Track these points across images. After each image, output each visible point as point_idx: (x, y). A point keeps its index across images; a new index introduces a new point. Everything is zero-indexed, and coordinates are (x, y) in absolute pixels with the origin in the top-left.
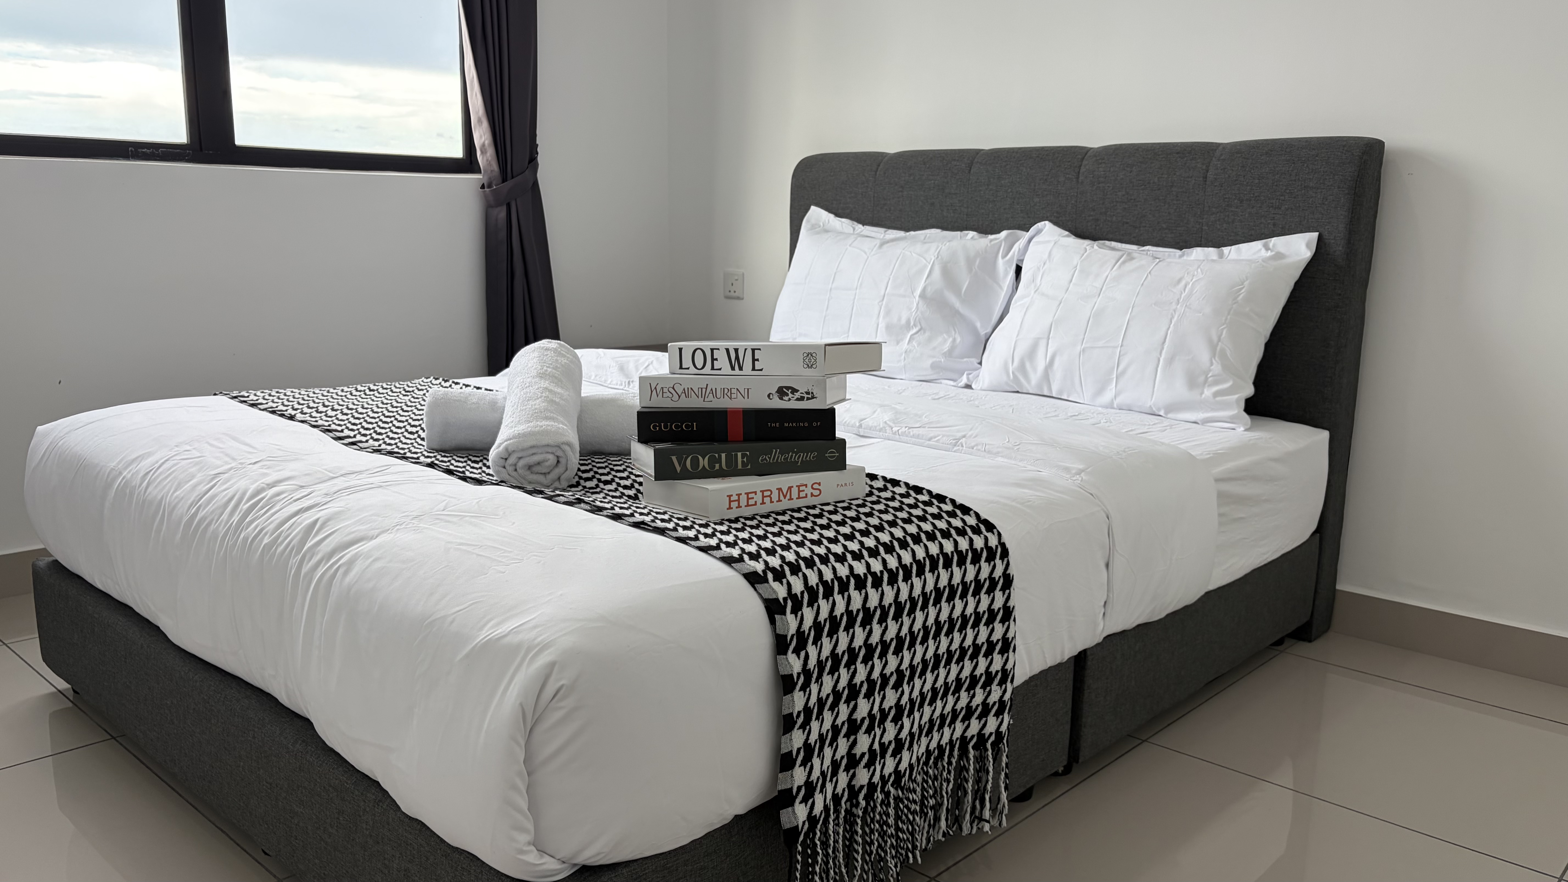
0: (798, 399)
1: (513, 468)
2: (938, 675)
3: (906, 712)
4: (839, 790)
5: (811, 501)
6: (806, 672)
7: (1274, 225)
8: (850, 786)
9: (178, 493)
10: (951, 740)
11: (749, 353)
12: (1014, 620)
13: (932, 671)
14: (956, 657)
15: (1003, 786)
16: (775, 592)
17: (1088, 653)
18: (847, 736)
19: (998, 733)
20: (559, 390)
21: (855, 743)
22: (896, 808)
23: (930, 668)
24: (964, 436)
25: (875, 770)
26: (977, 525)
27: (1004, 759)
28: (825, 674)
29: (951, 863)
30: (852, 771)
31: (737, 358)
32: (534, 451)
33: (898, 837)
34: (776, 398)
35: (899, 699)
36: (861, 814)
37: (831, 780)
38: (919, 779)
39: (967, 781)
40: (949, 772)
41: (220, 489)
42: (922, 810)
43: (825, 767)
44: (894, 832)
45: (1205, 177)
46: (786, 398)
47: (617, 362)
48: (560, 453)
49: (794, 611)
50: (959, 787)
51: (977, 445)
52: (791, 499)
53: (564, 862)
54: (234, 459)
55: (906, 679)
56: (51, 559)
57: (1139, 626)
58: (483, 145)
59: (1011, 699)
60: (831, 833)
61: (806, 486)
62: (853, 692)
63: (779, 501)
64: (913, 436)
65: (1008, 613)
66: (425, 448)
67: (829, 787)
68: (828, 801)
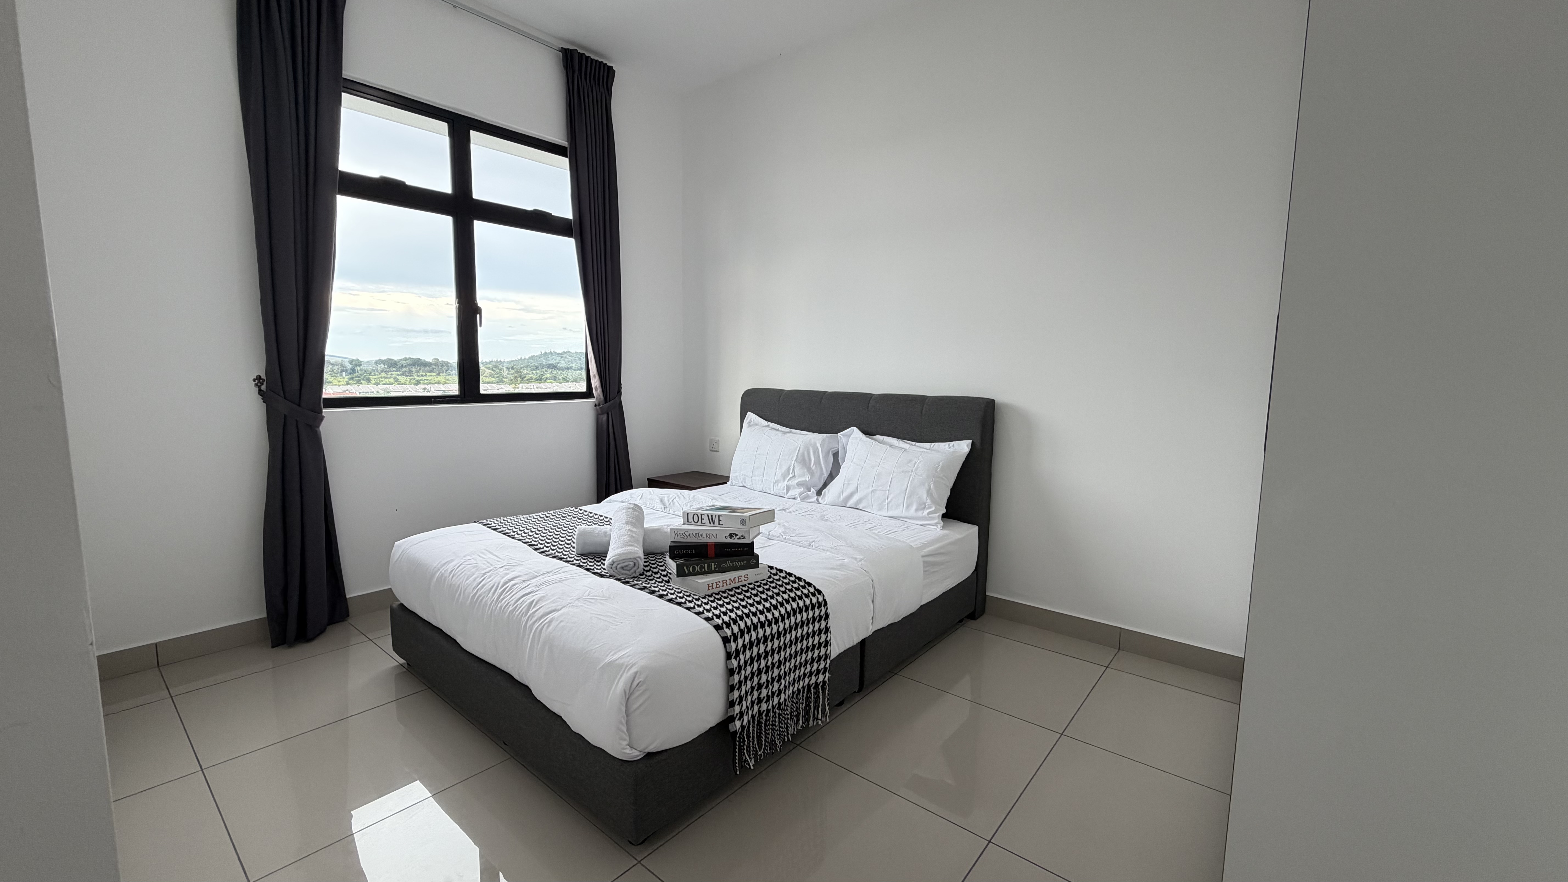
0: (738, 539)
1: (615, 568)
2: (797, 660)
3: (783, 677)
4: (754, 713)
5: (744, 583)
6: (739, 666)
7: (951, 435)
8: (759, 711)
9: (468, 581)
10: (803, 686)
11: (717, 517)
12: (830, 632)
13: (794, 658)
14: (805, 651)
15: (827, 704)
16: (726, 633)
17: (866, 640)
18: (757, 690)
19: (824, 682)
20: (635, 530)
21: (761, 693)
22: (779, 718)
23: (793, 657)
24: (814, 541)
25: (769, 704)
26: (814, 592)
27: (827, 692)
28: (748, 665)
29: (807, 737)
30: (760, 705)
31: (712, 519)
32: (625, 561)
33: (780, 730)
34: (729, 538)
35: (780, 673)
36: (763, 722)
37: (751, 710)
38: (789, 704)
39: (811, 703)
40: (803, 700)
41: (486, 582)
42: (791, 718)
43: (748, 704)
44: (778, 728)
45: (922, 412)
46: (733, 538)
47: (659, 497)
48: (635, 561)
49: (734, 641)
50: (808, 705)
51: (819, 546)
52: (735, 583)
53: (641, 752)
54: (492, 565)
55: (783, 663)
56: (399, 603)
57: (889, 625)
58: (596, 387)
59: (829, 666)
60: (751, 731)
61: (742, 576)
62: (760, 672)
63: (730, 584)
64: (792, 541)
65: (827, 630)
66: (575, 553)
67: (750, 712)
68: (749, 718)
